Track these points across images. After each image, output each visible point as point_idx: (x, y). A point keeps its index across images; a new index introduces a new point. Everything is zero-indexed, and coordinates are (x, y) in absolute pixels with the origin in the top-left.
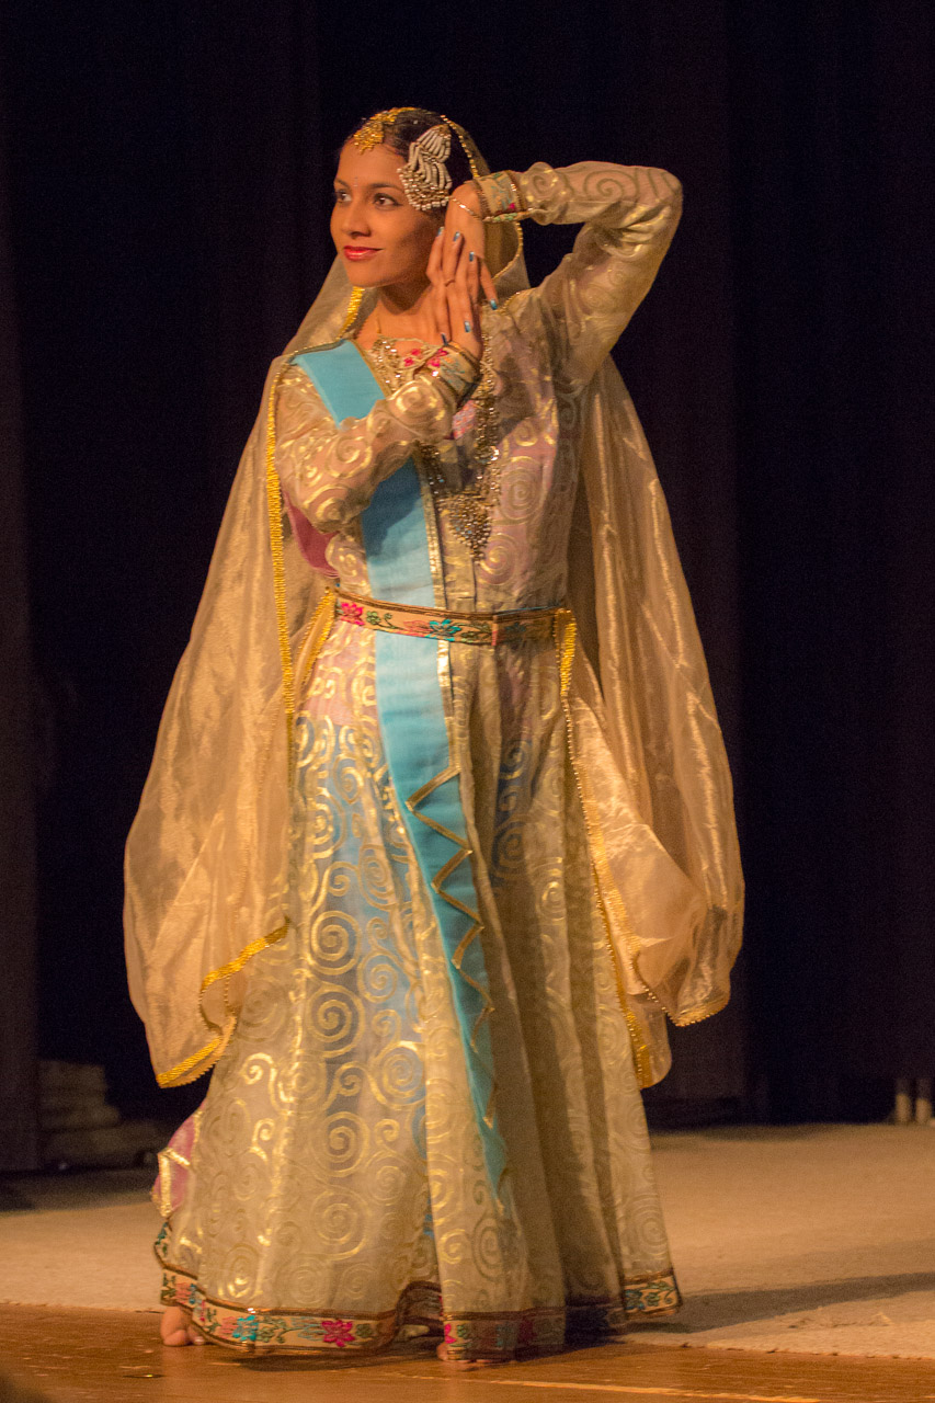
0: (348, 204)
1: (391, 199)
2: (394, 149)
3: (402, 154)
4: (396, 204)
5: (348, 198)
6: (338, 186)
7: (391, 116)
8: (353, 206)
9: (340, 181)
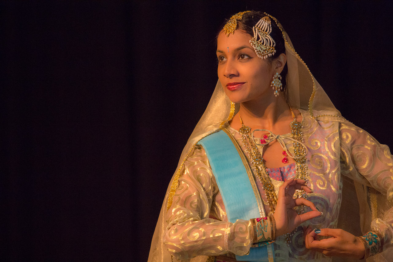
0: (225, 62)
1: (247, 55)
2: (245, 31)
3: (249, 33)
4: (250, 58)
5: (225, 60)
6: (218, 54)
7: (239, 16)
8: (228, 62)
9: (219, 51)
